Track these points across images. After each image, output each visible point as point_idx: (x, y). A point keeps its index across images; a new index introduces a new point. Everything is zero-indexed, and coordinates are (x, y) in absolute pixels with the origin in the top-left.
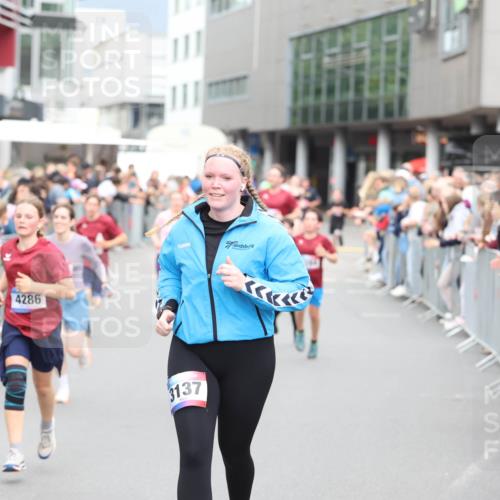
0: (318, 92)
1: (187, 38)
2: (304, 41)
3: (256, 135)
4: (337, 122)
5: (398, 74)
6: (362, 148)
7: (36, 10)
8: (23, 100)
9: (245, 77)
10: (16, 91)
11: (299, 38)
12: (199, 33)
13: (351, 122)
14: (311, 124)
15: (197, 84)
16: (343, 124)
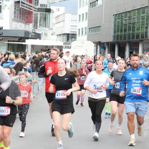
0: (121, 31)
1: (83, 14)
2: (117, 15)
3: (103, 43)
4: (127, 40)
5: (145, 25)
6: (134, 48)
7: (39, 7)
8: (35, 33)
9: (100, 26)
10: (33, 30)
11: (116, 15)
12: (86, 13)
13: (131, 40)
14: (119, 40)
15: (86, 28)
16: (129, 40)
